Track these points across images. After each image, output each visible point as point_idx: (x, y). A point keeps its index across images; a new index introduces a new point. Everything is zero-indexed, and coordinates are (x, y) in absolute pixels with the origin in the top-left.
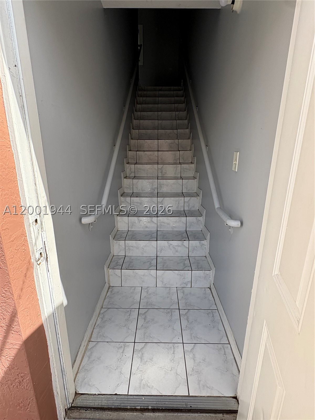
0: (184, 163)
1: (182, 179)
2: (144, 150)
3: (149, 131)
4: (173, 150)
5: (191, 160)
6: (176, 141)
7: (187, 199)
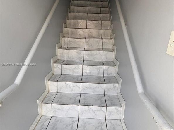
0: (105, 39)
1: (103, 51)
2: (76, 28)
3: (81, 15)
4: (98, 28)
5: (110, 36)
6: (100, 22)
7: (106, 67)
